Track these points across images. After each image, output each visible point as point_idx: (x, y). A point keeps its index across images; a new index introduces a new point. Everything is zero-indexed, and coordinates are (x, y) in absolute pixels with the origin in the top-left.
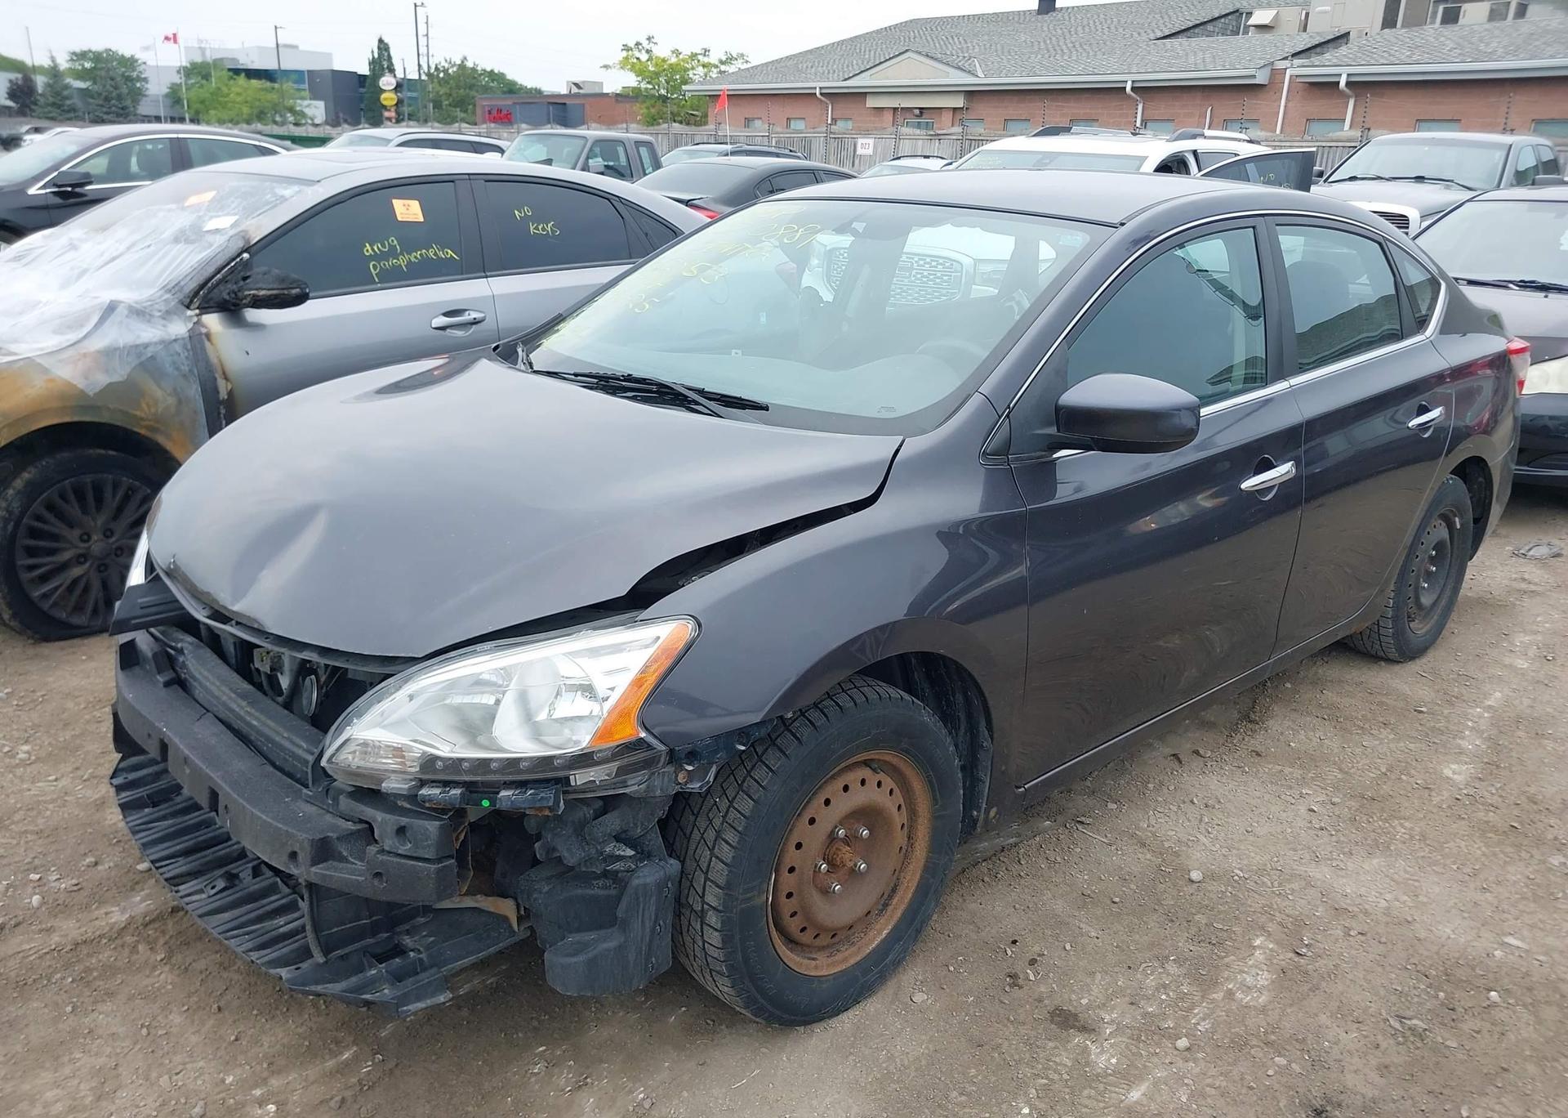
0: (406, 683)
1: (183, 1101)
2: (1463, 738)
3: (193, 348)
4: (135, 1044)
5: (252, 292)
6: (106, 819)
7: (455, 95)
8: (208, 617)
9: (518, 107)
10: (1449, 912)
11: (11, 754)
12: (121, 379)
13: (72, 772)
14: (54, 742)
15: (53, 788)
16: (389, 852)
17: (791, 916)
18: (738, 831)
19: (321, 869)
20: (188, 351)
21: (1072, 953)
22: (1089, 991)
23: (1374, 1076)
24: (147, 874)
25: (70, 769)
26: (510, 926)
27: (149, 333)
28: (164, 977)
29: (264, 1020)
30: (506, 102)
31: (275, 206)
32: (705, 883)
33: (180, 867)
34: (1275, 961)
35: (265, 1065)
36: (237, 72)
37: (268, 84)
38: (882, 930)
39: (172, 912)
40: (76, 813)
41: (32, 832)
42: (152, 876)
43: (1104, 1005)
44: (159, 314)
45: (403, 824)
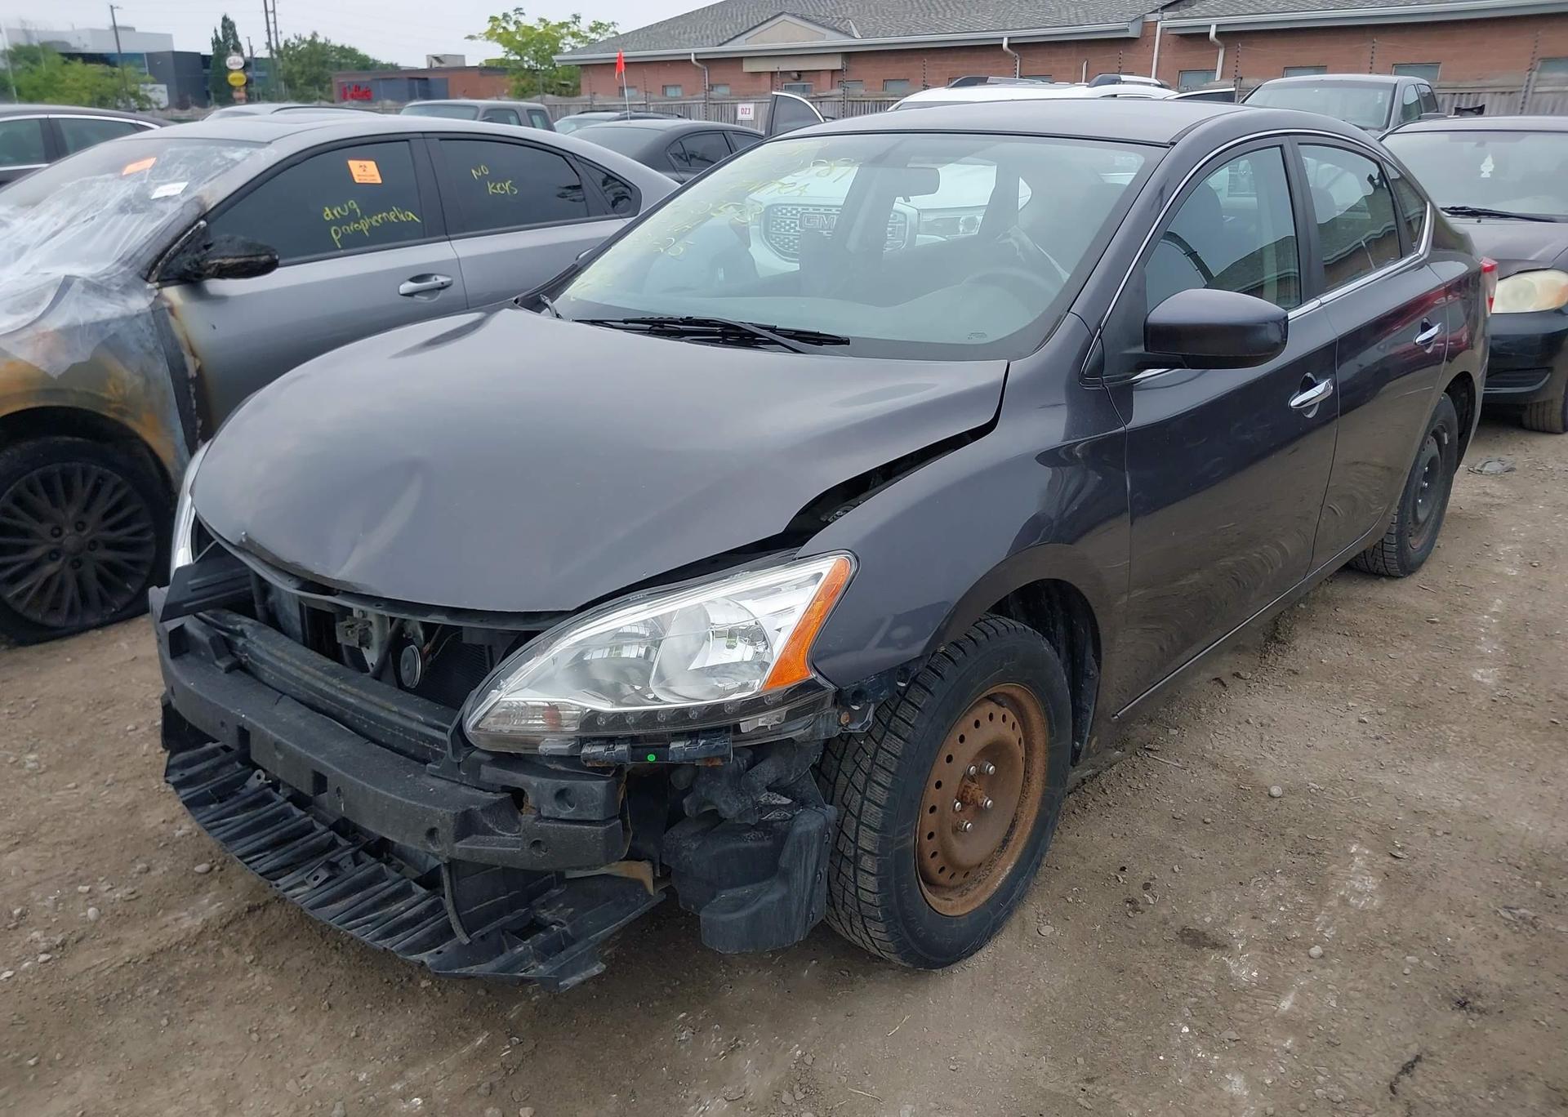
0: (557, 639)
1: (318, 1104)
2: (1480, 644)
3: (157, 323)
4: (248, 1051)
5: (217, 261)
6: (144, 824)
7: (308, 73)
8: (298, 589)
9: (381, 83)
10: (1519, 806)
11: (18, 764)
12: (84, 360)
13: (91, 778)
14: (62, 748)
15: (75, 796)
16: (548, 818)
17: (932, 857)
18: (890, 772)
19: (466, 844)
20: (152, 326)
21: (1181, 875)
22: (1209, 910)
23: (1501, 965)
24: (207, 876)
25: (89, 775)
26: (646, 890)
27: (108, 309)
28: (258, 979)
29: (380, 1013)
30: (365, 78)
31: (227, 170)
32: (857, 827)
33: (270, 861)
34: (1375, 866)
35: (396, 1059)
36: (71, 56)
37: (108, 68)
38: (1006, 867)
39: (249, 911)
40: (109, 820)
41: (67, 843)
42: (214, 878)
43: (1228, 921)
44: (117, 288)
45: (563, 787)
